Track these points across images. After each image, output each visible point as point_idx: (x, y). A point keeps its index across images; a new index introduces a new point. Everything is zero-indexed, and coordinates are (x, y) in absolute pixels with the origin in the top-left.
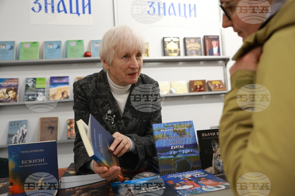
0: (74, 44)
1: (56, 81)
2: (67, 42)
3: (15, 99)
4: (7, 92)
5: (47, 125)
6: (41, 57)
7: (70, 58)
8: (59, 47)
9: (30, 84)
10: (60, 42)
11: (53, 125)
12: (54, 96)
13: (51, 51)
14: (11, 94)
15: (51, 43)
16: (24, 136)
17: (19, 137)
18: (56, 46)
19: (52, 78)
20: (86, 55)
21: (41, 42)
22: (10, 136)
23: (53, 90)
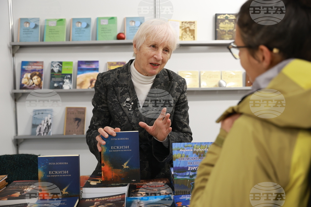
0: (105, 23)
1: (84, 66)
2: (98, 20)
3: (39, 86)
4: (31, 77)
5: (74, 116)
6: (68, 38)
7: (100, 41)
8: (88, 26)
9: (56, 69)
10: (90, 19)
11: (80, 116)
12: (82, 84)
13: (79, 30)
14: (36, 80)
15: (79, 21)
16: (49, 127)
17: (43, 128)
18: (84, 25)
19: (80, 63)
20: (119, 37)
21: (68, 19)
22: (34, 126)
23: (81, 77)
